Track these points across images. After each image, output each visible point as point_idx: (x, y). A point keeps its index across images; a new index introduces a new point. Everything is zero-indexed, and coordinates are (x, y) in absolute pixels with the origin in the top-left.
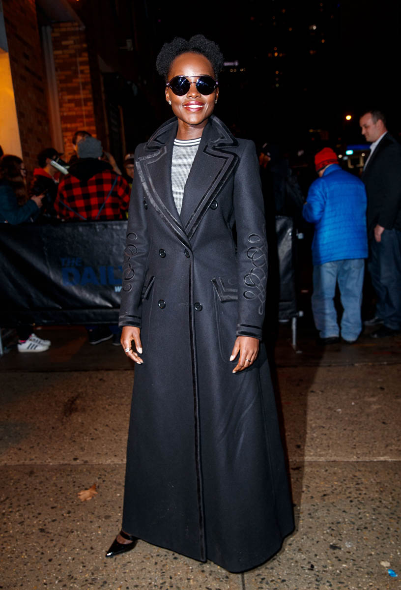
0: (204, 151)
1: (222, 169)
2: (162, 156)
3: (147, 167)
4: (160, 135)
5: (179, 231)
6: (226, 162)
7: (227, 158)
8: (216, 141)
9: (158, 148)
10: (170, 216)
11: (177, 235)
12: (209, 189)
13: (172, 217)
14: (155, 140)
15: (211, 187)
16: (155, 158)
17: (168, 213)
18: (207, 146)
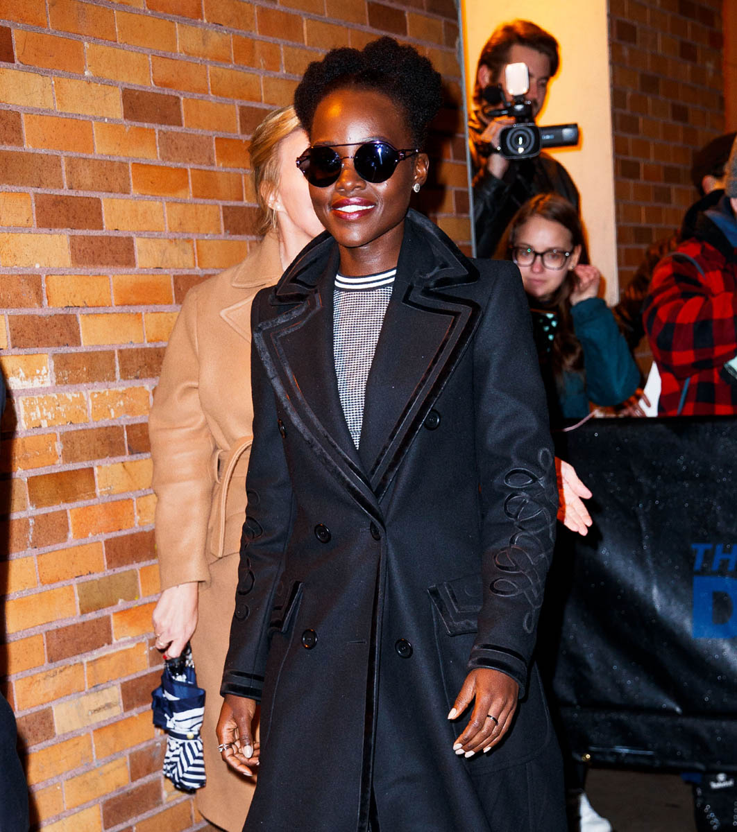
2: (311, 315)
3: (279, 343)
5: (357, 483)
8: (429, 276)
10: (337, 451)
11: (352, 490)
12: (420, 387)
13: (339, 453)
14: (295, 280)
17: (330, 443)
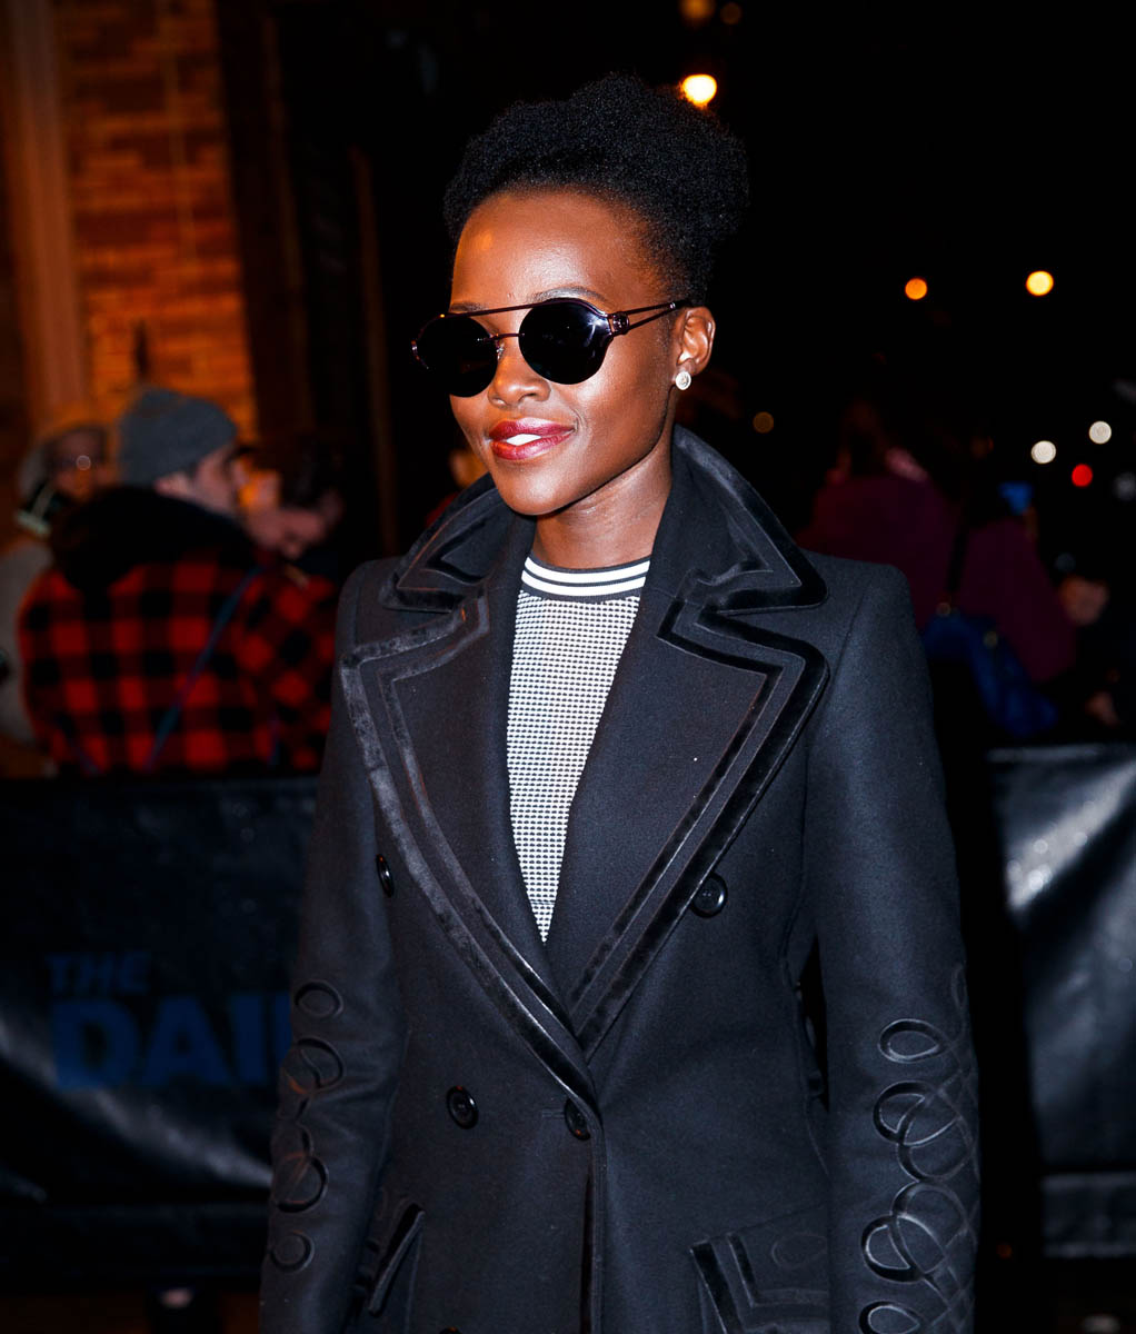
0: (666, 631)
1: (746, 728)
2: (464, 642)
4: (458, 540)
5: (540, 1016)
6: (767, 687)
7: (772, 670)
8: (718, 581)
9: (449, 601)
10: (502, 944)
13: (506, 949)
14: (436, 562)
15: (694, 813)
16: (433, 651)
17: (489, 926)
18: (677, 607)
